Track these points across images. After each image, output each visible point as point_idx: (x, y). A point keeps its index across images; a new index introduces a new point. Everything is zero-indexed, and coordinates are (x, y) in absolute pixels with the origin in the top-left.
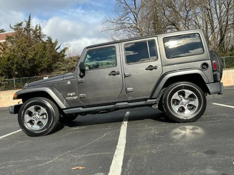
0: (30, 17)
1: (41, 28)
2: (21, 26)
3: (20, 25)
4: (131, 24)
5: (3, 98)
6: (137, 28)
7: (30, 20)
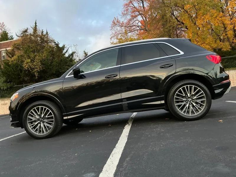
3: (26, 31)
4: (140, 27)
6: (146, 30)
7: (36, 26)
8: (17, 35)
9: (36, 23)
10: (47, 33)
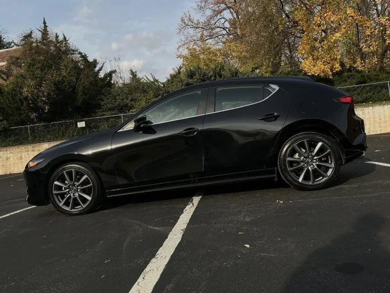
0: (45, 23)
1: (67, 39)
2: (31, 38)
3: (29, 36)
4: (227, 30)
5: (12, 159)
6: (238, 35)
7: (45, 27)
10: (65, 38)
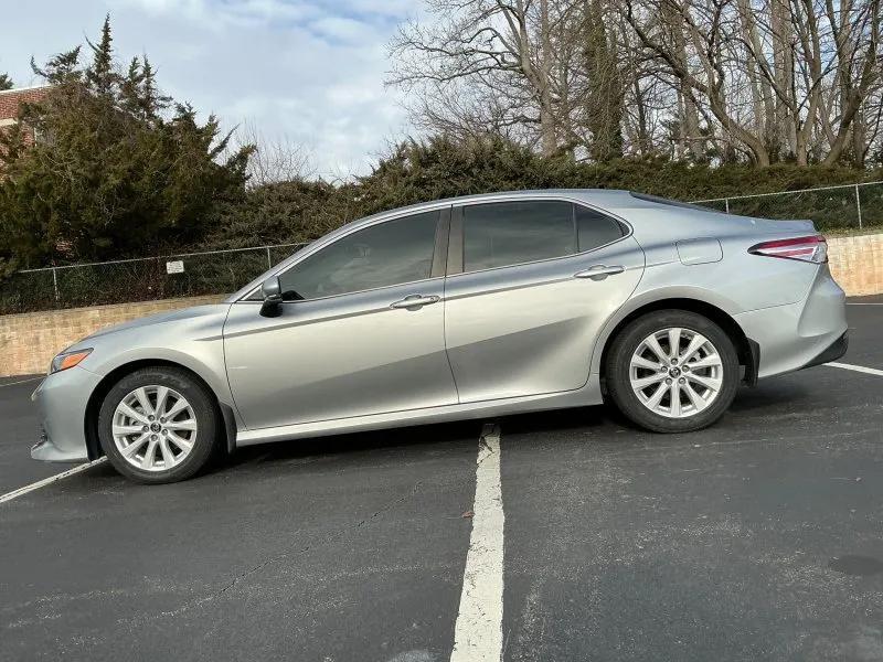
1: (152, 71)
2: (74, 62)
3: (71, 58)
4: (499, 57)
5: (15, 343)
6: (522, 71)
7: (107, 39)
8: (34, 66)
9: (107, 29)
10: (147, 69)
